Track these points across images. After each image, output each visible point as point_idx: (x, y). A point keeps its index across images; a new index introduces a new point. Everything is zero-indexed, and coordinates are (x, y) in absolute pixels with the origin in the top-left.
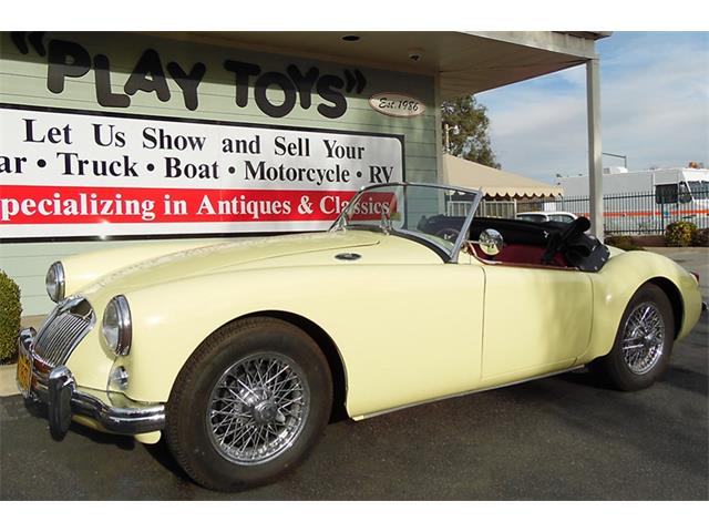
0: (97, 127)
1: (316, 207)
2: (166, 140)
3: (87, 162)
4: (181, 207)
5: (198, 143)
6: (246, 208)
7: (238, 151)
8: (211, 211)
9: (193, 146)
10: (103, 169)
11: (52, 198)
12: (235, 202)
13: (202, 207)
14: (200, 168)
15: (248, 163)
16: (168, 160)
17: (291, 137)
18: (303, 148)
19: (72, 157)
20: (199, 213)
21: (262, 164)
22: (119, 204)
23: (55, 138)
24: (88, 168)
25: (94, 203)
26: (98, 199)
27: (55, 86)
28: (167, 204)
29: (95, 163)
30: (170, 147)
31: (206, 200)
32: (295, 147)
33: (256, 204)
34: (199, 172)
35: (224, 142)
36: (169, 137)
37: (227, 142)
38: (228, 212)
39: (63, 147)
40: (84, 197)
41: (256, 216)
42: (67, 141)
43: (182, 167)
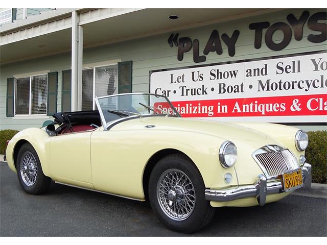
0: (193, 73)
1: (303, 106)
2: (219, 74)
3: (189, 90)
4: (225, 109)
5: (234, 74)
6: (258, 108)
7: (255, 75)
8: (239, 111)
9: (232, 76)
10: (195, 92)
11: (177, 107)
12: (251, 105)
13: (235, 108)
14: (235, 87)
15: (260, 82)
16: (220, 85)
17: (287, 61)
18: (296, 67)
19: (184, 88)
20: (233, 112)
21: (268, 81)
22: (199, 108)
23: (179, 80)
24: (189, 92)
25: (191, 108)
26: (192, 106)
27: (180, 58)
28: (219, 107)
29: (192, 90)
30: (221, 78)
31: (237, 105)
32: (290, 68)
33: (263, 106)
34: (234, 89)
35: (247, 71)
36: (221, 73)
37: (249, 71)
38: (248, 111)
39: (182, 84)
40: (187, 105)
41: (263, 113)
42: (183, 82)
43: (226, 88)
